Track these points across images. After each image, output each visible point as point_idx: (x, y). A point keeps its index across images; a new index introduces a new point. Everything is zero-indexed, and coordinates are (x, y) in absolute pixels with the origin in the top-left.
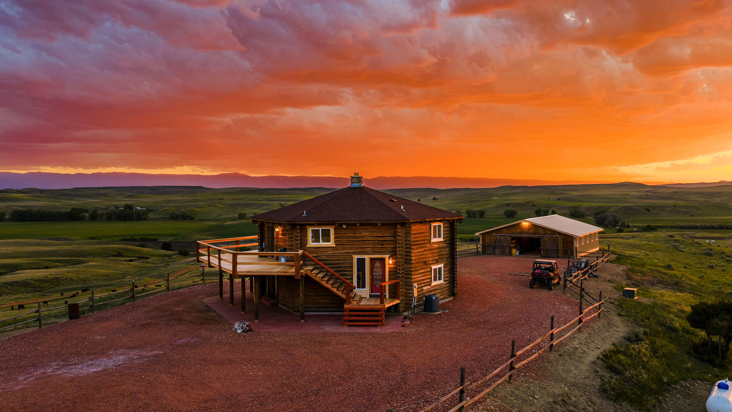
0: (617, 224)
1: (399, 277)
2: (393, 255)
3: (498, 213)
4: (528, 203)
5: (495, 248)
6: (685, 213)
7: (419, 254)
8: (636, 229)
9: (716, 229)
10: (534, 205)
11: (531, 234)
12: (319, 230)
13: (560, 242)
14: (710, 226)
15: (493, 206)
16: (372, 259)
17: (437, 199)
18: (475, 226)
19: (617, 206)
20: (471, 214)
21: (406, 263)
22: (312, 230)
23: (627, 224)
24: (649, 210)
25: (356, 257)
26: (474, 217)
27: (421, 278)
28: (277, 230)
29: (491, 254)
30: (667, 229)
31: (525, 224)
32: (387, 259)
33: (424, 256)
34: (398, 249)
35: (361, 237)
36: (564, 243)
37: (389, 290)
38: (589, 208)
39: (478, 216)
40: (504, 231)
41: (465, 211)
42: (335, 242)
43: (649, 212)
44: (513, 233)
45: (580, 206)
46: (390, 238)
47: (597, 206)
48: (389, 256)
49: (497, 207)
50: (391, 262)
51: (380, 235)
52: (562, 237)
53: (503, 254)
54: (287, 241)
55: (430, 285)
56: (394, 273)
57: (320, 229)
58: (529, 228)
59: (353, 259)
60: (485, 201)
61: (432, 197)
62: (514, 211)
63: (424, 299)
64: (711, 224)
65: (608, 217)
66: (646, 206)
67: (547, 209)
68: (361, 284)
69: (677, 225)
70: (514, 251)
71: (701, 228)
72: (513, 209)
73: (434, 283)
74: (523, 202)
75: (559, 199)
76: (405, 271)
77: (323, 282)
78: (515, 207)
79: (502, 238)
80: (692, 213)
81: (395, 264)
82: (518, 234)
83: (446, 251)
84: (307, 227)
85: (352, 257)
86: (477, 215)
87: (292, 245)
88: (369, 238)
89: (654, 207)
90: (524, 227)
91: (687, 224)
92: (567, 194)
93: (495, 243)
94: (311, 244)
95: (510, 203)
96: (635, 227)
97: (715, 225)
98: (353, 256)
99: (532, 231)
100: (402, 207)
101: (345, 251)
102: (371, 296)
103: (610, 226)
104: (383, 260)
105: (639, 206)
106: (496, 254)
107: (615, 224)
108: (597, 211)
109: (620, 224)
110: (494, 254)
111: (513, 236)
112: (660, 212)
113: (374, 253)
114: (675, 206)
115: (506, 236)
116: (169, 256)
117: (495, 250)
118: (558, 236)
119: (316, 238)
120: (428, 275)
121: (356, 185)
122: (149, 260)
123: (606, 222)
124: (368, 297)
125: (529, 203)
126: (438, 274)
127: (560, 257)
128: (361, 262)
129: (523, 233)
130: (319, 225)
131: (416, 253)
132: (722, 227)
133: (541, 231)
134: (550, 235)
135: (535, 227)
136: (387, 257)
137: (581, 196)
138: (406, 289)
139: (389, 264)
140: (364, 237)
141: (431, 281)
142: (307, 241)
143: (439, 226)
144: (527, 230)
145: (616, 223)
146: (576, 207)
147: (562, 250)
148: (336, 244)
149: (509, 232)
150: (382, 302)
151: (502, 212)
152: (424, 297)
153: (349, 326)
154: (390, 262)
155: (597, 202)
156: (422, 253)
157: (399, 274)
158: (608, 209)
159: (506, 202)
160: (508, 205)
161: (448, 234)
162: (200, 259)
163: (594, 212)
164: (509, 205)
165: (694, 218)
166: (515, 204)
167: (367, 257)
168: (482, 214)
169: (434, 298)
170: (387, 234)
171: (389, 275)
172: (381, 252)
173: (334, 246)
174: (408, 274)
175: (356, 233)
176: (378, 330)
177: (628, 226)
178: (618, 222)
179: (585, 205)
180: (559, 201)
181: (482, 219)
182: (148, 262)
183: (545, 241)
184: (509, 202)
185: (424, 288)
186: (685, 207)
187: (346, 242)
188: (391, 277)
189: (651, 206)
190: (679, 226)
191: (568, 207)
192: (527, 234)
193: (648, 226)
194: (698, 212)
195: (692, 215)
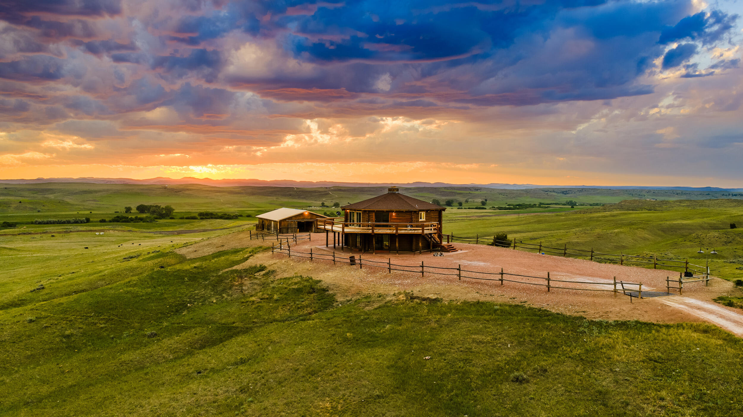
6: (32, 209)
9: (72, 223)
11: (309, 219)
12: (421, 213)
14: (66, 221)
28: (394, 214)
30: (28, 225)
31: (306, 213)
35: (431, 216)
40: (293, 218)
42: (425, 218)
50: (438, 227)
53: (292, 232)
58: (308, 216)
64: (67, 219)
69: (34, 221)
70: (298, 230)
71: (58, 223)
79: (292, 222)
80: (39, 209)
82: (301, 219)
91: (45, 220)
93: (288, 226)
97: (71, 220)
106: (288, 233)
111: (298, 221)
112: (5, 208)
114: (20, 202)
115: (294, 221)
117: (288, 230)
132: (77, 221)
133: (314, 217)
135: (311, 215)
142: (419, 218)
149: (296, 219)
186: (30, 203)
192: (306, 219)
193: (4, 223)
194: (44, 208)
195: (39, 211)
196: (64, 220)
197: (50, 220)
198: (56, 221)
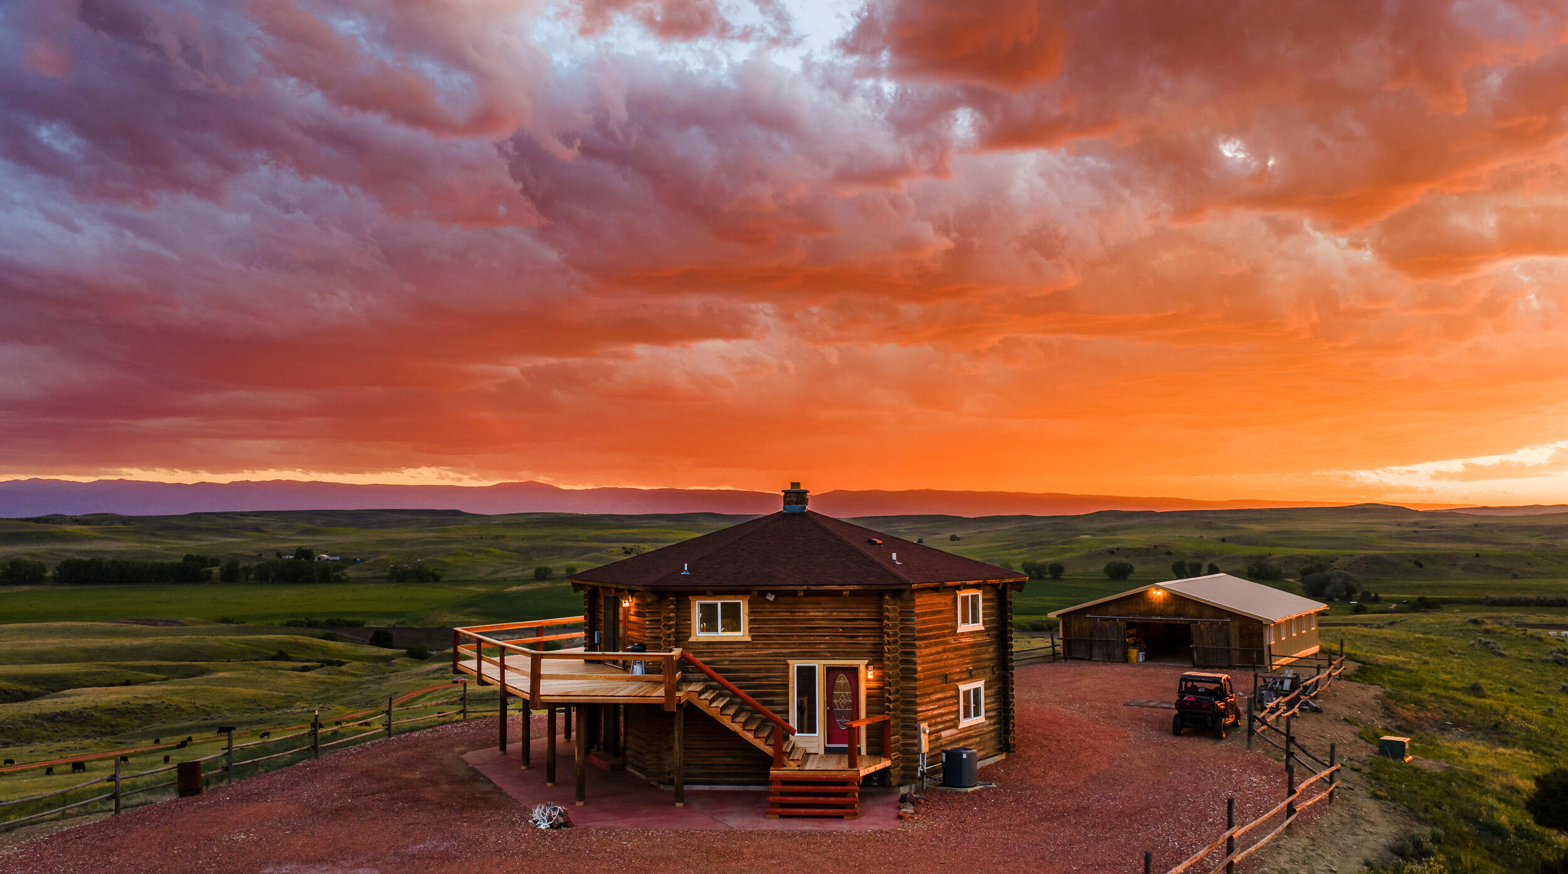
0: (1353, 595)
1: (888, 709)
2: (877, 658)
3: (1092, 569)
4: (1156, 547)
5: (1091, 645)
6: (1500, 572)
7: (932, 658)
8: (1394, 606)
10: (1169, 553)
11: (1170, 616)
12: (717, 604)
13: (1234, 634)
14: (1557, 600)
15: (1082, 553)
16: (829, 670)
17: (958, 539)
18: (1043, 598)
19: (1351, 555)
20: (1033, 572)
21: (903, 678)
22: (702, 605)
23: (1373, 595)
24: (1421, 565)
25: (794, 664)
26: (1040, 578)
27: (936, 712)
28: (626, 604)
29: (1083, 659)
30: (1465, 607)
31: (1157, 594)
32: (862, 669)
33: (942, 664)
34: (886, 648)
35: (808, 620)
36: (1242, 636)
37: (868, 737)
38: (1289, 560)
39: (1048, 576)
40: (1111, 609)
41: (1020, 564)
42: (750, 631)
43: (1421, 569)
44: (1130, 614)
45: (1270, 555)
46: (871, 622)
47: (1307, 556)
48: (867, 662)
49: (1092, 556)
50: (870, 676)
51: (846, 615)
52: (1237, 624)
53: (1109, 658)
54: (647, 629)
55: (955, 726)
56: (877, 700)
57: (719, 603)
58: (1166, 603)
59: (788, 668)
60: (1062, 544)
61: (948, 535)
62: (1126, 564)
63: (944, 759)
64: (1559, 596)
65: (1333, 580)
66: (1415, 555)
67: (1198, 561)
68: (807, 724)
69: (1483, 597)
70: (1133, 653)
71: (1536, 605)
72: (1124, 560)
73: (964, 723)
74: (1146, 547)
75: (1223, 540)
76: (903, 696)
77: (726, 720)
78: (1128, 557)
79: (1107, 624)
80: (1515, 572)
81: (880, 679)
82: (1140, 615)
83: (990, 653)
84: (691, 598)
85: (788, 665)
86: (1046, 573)
87: (658, 638)
88: (823, 623)
89: (1434, 559)
90: (1153, 600)
91: (1507, 596)
92: (1241, 528)
93: (1091, 636)
94: (698, 635)
95: (1118, 549)
96: (1392, 601)
98: (790, 662)
99: (1172, 609)
100: (894, 556)
101: (772, 651)
102: (827, 751)
103: (1337, 600)
104: (854, 671)
105: (1398, 555)
106: (1094, 659)
107: (1349, 595)
108: (1306, 566)
109: (1359, 594)
110: (1090, 660)
111: (1131, 621)
112: (1445, 568)
113: (835, 655)
114: (1477, 556)
115: (1115, 620)
116: (387, 660)
117: (1091, 651)
118: (1228, 620)
119: (709, 622)
120: (951, 705)
121: (796, 508)
122: (343, 668)
123: (1328, 590)
124: (822, 752)
125: (1159, 548)
126: (972, 706)
127: (1235, 668)
128: (807, 675)
129: (1152, 612)
130: (717, 593)
131: (925, 657)
133: (1191, 610)
134: (1211, 617)
135: (1179, 600)
136: (861, 663)
137: (1270, 533)
138: (904, 736)
139: (868, 680)
140: (813, 620)
141: (958, 718)
142: (690, 628)
143: (975, 598)
144: (1162, 606)
145: (1350, 592)
146: (1260, 557)
147: (1238, 653)
148: (753, 636)
149: (1122, 612)
150: (853, 764)
151: (1100, 566)
152: (944, 754)
153: (782, 816)
154: (868, 676)
155: (1305, 547)
156: (938, 657)
157: (889, 701)
158: (1332, 562)
159: (1110, 546)
160: (1112, 553)
161: (993, 615)
162: (460, 668)
163: (1301, 568)
164: (1115, 551)
165: (1519, 582)
166: (1129, 549)
167: (819, 665)
168: (1057, 570)
169: (965, 756)
170: (864, 613)
171: (867, 705)
172: (850, 652)
173: (749, 639)
174: (908, 703)
175: (795, 612)
176: (844, 826)
177: (1377, 600)
178: (1354, 591)
179: (1280, 552)
180: (1225, 545)
181: (1057, 583)
182: (342, 673)
183: (1201, 632)
184: (1115, 546)
185: (944, 734)
186: (1499, 558)
187: (773, 630)
188: (872, 708)
189: (1426, 557)
190: (1487, 599)
191: (1245, 558)
192: (1161, 616)
193: (1420, 599)
194: (1529, 569)
195: (1515, 576)
196: (1551, 597)
197: (1518, 595)
198: (1532, 600)
